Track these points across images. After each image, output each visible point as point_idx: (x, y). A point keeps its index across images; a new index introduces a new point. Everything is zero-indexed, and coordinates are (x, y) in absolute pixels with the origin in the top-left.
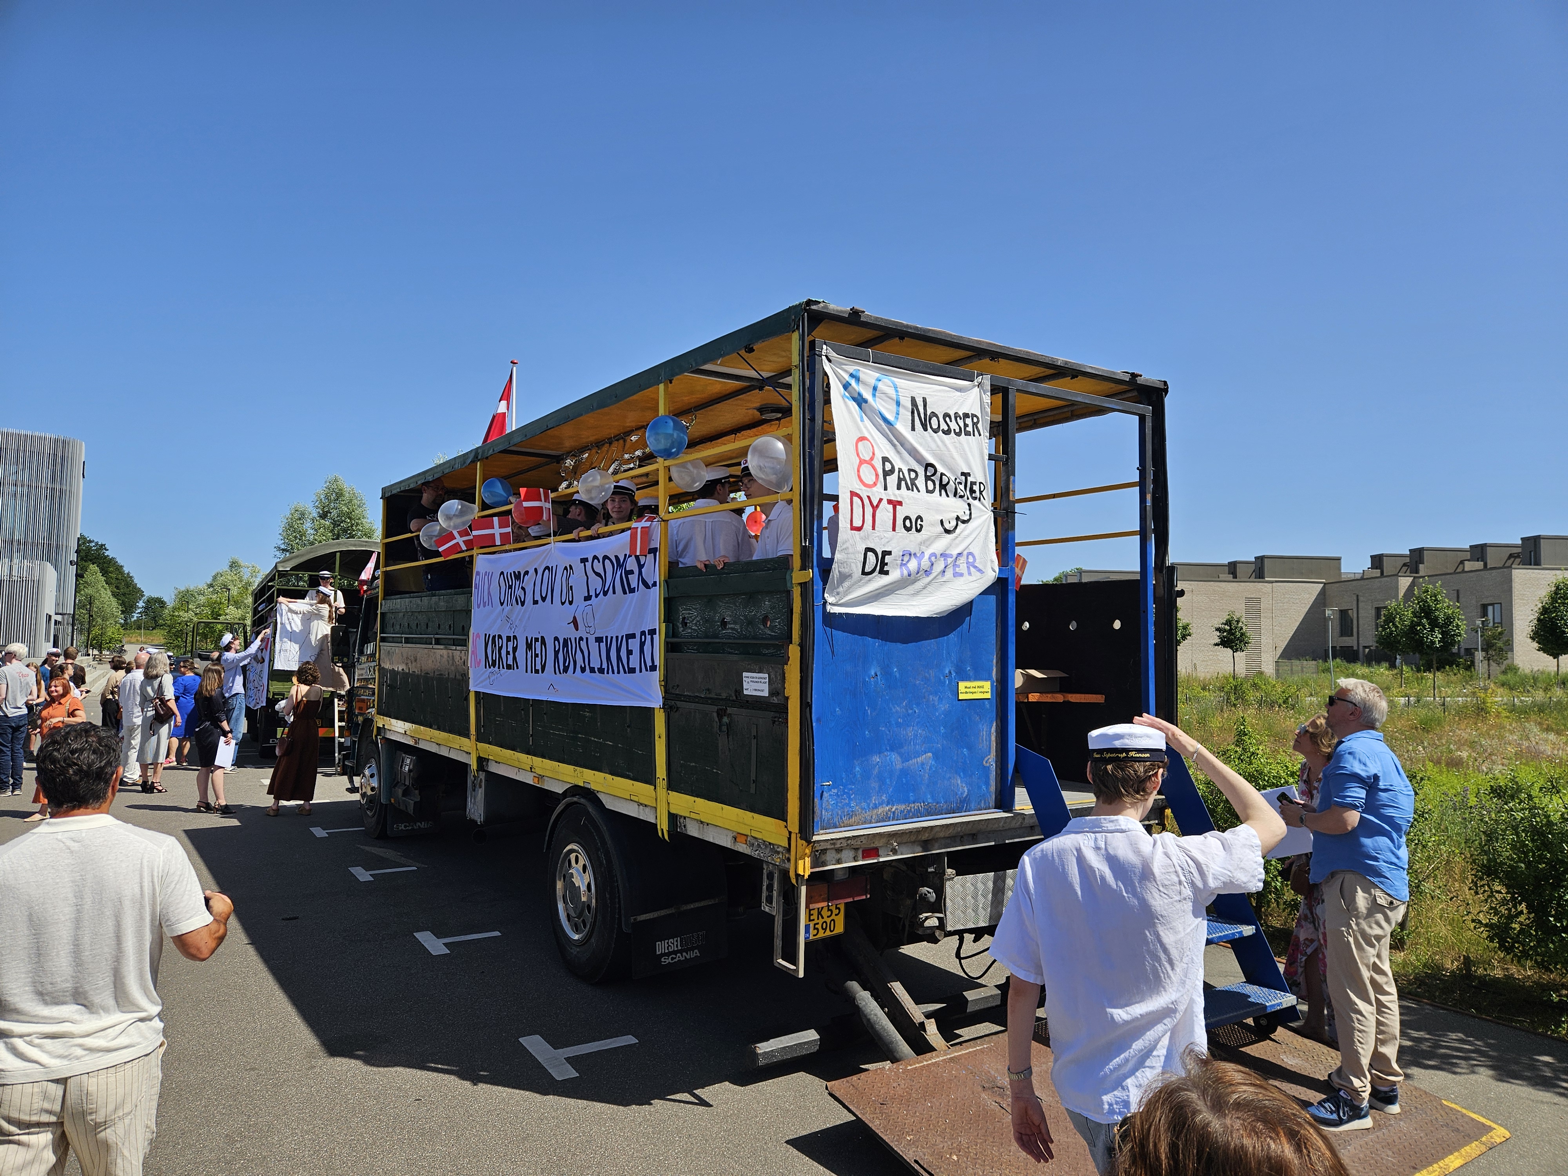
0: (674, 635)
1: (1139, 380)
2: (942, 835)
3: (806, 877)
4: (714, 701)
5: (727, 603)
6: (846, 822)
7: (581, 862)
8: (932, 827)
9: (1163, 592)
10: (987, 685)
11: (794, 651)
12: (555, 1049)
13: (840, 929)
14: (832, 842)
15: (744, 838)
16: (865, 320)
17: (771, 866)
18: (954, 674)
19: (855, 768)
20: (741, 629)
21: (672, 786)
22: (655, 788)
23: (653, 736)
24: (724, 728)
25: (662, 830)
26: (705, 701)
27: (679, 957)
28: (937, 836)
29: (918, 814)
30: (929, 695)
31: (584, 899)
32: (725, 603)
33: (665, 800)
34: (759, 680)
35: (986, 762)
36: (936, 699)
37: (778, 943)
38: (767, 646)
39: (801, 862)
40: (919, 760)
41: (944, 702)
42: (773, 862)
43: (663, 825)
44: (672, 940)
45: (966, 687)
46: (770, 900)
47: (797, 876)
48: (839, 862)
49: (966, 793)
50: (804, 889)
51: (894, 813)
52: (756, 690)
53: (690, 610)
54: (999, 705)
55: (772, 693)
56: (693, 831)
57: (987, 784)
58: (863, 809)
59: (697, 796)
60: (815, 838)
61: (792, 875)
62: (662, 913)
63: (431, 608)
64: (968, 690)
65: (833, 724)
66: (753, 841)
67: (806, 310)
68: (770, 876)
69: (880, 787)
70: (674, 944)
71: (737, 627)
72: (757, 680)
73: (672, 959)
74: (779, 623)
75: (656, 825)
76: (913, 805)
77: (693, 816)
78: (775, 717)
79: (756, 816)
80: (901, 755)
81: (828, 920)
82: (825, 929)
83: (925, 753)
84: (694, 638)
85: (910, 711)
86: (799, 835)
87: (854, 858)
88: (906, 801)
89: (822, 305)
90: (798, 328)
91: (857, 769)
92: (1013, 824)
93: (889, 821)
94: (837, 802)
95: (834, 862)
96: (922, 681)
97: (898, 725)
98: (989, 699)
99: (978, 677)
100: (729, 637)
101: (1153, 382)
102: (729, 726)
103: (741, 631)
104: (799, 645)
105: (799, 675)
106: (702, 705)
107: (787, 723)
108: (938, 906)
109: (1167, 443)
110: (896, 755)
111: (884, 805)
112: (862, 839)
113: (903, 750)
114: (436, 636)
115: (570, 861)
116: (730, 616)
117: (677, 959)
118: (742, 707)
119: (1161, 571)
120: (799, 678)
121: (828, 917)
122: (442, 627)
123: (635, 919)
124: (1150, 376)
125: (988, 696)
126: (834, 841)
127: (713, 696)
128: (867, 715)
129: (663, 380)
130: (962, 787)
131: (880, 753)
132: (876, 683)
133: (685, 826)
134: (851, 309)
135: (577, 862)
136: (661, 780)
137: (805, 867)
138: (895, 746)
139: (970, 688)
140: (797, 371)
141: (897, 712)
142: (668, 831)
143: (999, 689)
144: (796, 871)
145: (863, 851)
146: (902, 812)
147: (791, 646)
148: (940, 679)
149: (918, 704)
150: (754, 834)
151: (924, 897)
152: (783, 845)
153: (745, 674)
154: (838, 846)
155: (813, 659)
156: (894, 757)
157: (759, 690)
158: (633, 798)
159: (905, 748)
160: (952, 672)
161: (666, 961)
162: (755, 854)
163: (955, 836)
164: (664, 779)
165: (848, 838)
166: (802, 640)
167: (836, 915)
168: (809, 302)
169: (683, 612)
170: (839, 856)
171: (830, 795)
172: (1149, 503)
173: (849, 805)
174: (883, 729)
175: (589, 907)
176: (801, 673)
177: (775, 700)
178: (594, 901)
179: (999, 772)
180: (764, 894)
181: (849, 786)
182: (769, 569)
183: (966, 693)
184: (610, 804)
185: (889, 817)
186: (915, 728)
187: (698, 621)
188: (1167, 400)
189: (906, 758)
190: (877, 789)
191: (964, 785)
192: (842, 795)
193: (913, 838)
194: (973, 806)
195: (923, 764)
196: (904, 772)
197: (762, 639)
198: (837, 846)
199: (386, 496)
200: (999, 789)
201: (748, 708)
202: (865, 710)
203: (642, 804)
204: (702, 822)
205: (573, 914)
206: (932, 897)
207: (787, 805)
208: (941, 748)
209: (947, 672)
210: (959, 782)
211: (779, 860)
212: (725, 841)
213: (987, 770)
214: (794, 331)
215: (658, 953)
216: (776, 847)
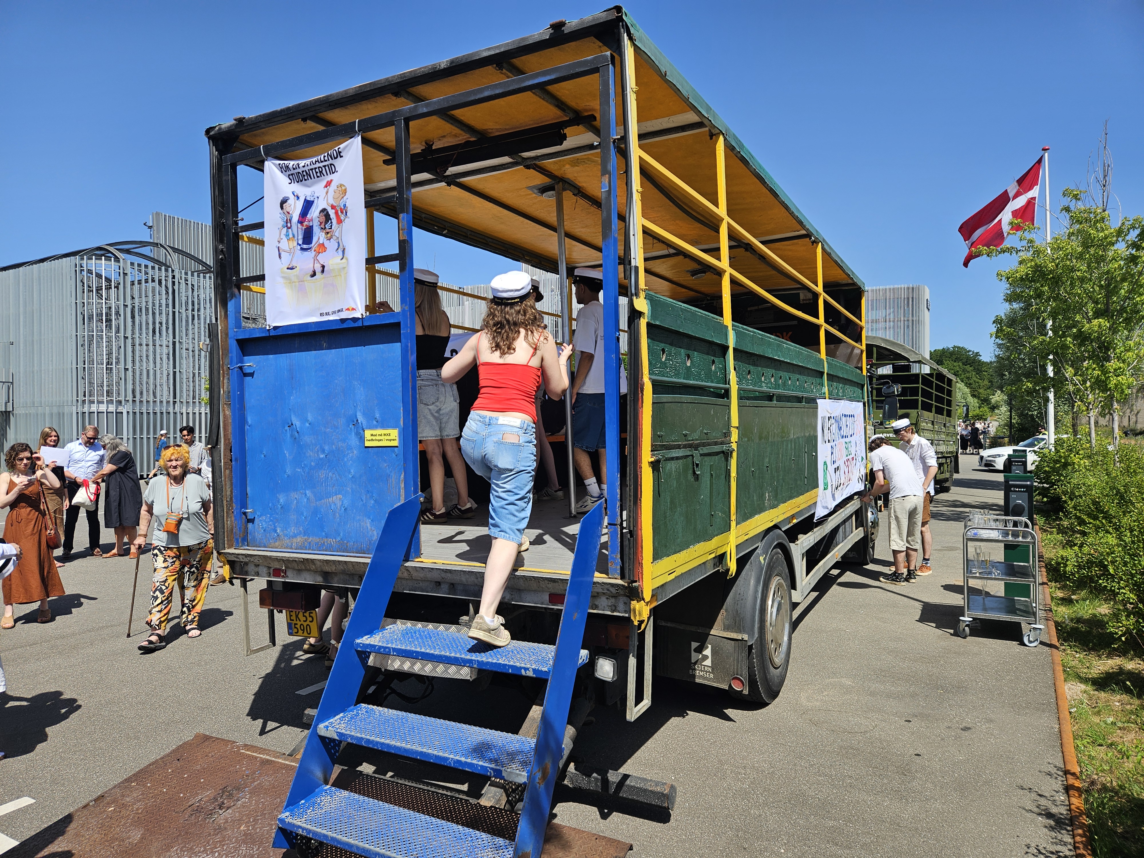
10: (394, 433)
18: (360, 423)
30: (338, 442)
36: (344, 446)
40: (331, 500)
41: (351, 449)
45: (372, 435)
51: (310, 543)
58: (285, 536)
64: (374, 438)
65: (260, 464)
69: (298, 519)
76: (326, 540)
80: (314, 494)
81: (305, 624)
82: (304, 631)
83: (336, 495)
85: (322, 456)
87: (268, 573)
88: (320, 535)
93: (305, 549)
94: (265, 527)
96: (332, 429)
97: (312, 468)
98: (397, 447)
99: (383, 424)
111: (302, 536)
113: (316, 490)
121: (304, 621)
125: (395, 443)
128: (286, 458)
131: (297, 490)
132: (292, 431)
134: (236, 120)
137: (227, 573)
138: (309, 486)
139: (376, 435)
141: (310, 456)
145: (273, 569)
146: (317, 544)
148: (348, 427)
159: (318, 488)
160: (358, 420)
167: (310, 622)
171: (260, 520)
174: (299, 470)
181: (274, 516)
183: (372, 440)
185: (308, 547)
186: (326, 471)
189: (319, 498)
190: (295, 521)
192: (269, 522)
195: (334, 504)
196: (318, 510)
202: (284, 453)
208: (350, 491)
209: (355, 420)
210: (368, 525)
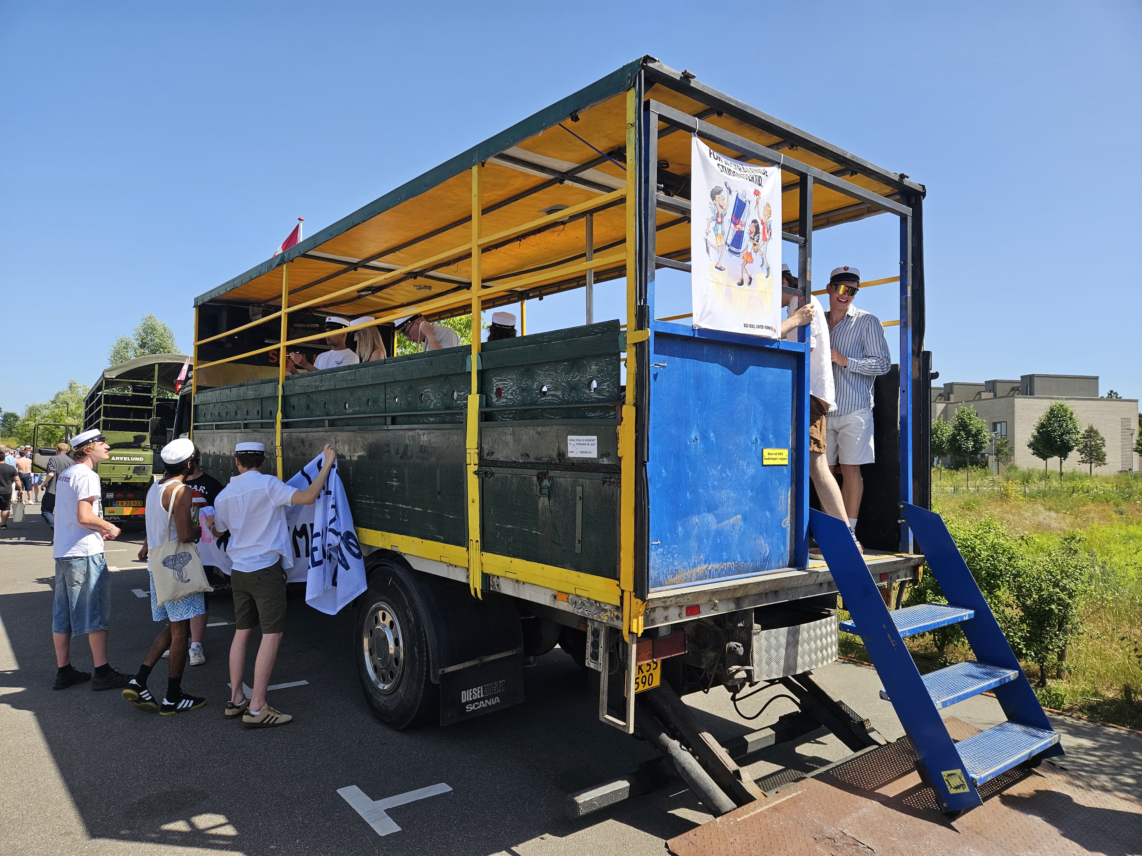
0: (487, 406)
1: (906, 182)
2: (753, 592)
3: (640, 635)
4: (532, 466)
5: (547, 370)
6: (670, 580)
7: (389, 618)
8: (747, 584)
9: (918, 375)
10: (785, 453)
11: (628, 412)
12: (374, 800)
13: (656, 682)
14: (663, 600)
15: (565, 596)
16: (694, 86)
17: (596, 623)
18: (759, 441)
19: (678, 529)
20: (563, 394)
21: (486, 546)
22: (468, 550)
23: (465, 502)
24: (545, 491)
25: (475, 589)
26: (524, 466)
27: (482, 704)
28: (750, 593)
29: (729, 572)
30: (739, 460)
31: (392, 651)
32: (544, 371)
33: (478, 561)
34: (587, 442)
35: (784, 524)
36: (745, 464)
37: (604, 698)
38: (594, 409)
39: (635, 621)
40: (731, 521)
41: (751, 467)
42: (599, 620)
43: (476, 584)
44: (475, 689)
45: (769, 454)
46: (595, 656)
47: (630, 632)
48: (666, 619)
49: (768, 553)
50: (634, 647)
51: (710, 571)
52: (582, 452)
53: (505, 380)
54: (794, 471)
55: (602, 454)
56: (507, 589)
57: (784, 544)
58: (684, 568)
59: (514, 557)
60: (650, 596)
61: (625, 633)
62: (467, 664)
63: (240, 397)
64: (770, 456)
65: (660, 485)
66: (577, 599)
67: (643, 67)
68: (596, 633)
69: (699, 546)
70: (477, 692)
71: (559, 393)
72: (584, 442)
73: (476, 706)
74: (608, 386)
75: (467, 585)
76: (726, 564)
77: (509, 575)
78: (606, 478)
79: (582, 575)
80: (716, 516)
81: (647, 675)
82: (645, 683)
83: (736, 515)
84: (510, 406)
85: (724, 475)
86: (633, 594)
87: (679, 615)
88: (720, 560)
89: (657, 63)
90: (634, 86)
91: (680, 529)
92: (811, 581)
93: (706, 579)
94: (663, 561)
95: (662, 620)
96: (734, 447)
97: (714, 487)
98: (786, 465)
99: (778, 445)
100: (549, 403)
101: (915, 185)
102: (550, 489)
103: (563, 397)
104: (634, 405)
105: (634, 435)
106: (520, 470)
107: (620, 483)
108: (746, 660)
109: (924, 241)
110: (713, 516)
111: (702, 564)
112: (689, 596)
113: (717, 512)
114: (245, 422)
115: (377, 619)
116: (551, 383)
117: (480, 706)
118: (566, 469)
119: (918, 356)
120: (634, 438)
121: (647, 671)
122: (250, 413)
123: (443, 671)
124: (913, 181)
125: (786, 462)
126: (666, 599)
127: (532, 460)
128: (689, 477)
129: (477, 162)
130: (764, 546)
131: (699, 514)
132: (696, 446)
133: (498, 585)
134: (683, 73)
135: (384, 619)
136: (474, 542)
137: (638, 626)
138: (711, 508)
139: (772, 455)
140: (633, 130)
141: (713, 475)
142: (482, 590)
143: (795, 456)
144: (630, 629)
145: (686, 608)
146: (716, 570)
147: (624, 407)
148: (748, 445)
149: (730, 469)
150: (579, 592)
151: (733, 651)
152: (614, 604)
153: (570, 437)
154: (668, 604)
155: (649, 419)
156: (710, 518)
157: (586, 452)
158: (443, 559)
159: (720, 509)
160: (758, 438)
161: (470, 708)
162: (579, 612)
163: (761, 594)
164: (477, 541)
165: (677, 596)
166: (636, 400)
167: (654, 669)
168: (647, 59)
169: (496, 383)
170: (665, 614)
171: (657, 554)
172: (909, 295)
173: (672, 563)
174: (702, 491)
175: (397, 661)
176: (636, 434)
177: (605, 461)
178: (402, 654)
179: (794, 533)
180: (589, 651)
181: (674, 546)
182: (597, 333)
183: (769, 459)
184: (417, 566)
185: (707, 575)
186: (728, 491)
187: (514, 391)
188: (925, 202)
189: (720, 519)
190: (696, 548)
191: (767, 545)
192: (667, 555)
193: (730, 596)
194: (773, 564)
195: (734, 525)
196: (719, 533)
197: (588, 402)
198: (666, 603)
199: (199, 304)
200: (793, 549)
201: (573, 471)
202: (687, 472)
203: (451, 565)
204: (517, 581)
205: (380, 666)
206: (741, 651)
207: (620, 564)
208: (748, 510)
209: (754, 439)
210: (763, 542)
211: (606, 618)
212: (544, 599)
213: (784, 530)
214: (630, 89)
215: (463, 701)
216: (603, 605)
